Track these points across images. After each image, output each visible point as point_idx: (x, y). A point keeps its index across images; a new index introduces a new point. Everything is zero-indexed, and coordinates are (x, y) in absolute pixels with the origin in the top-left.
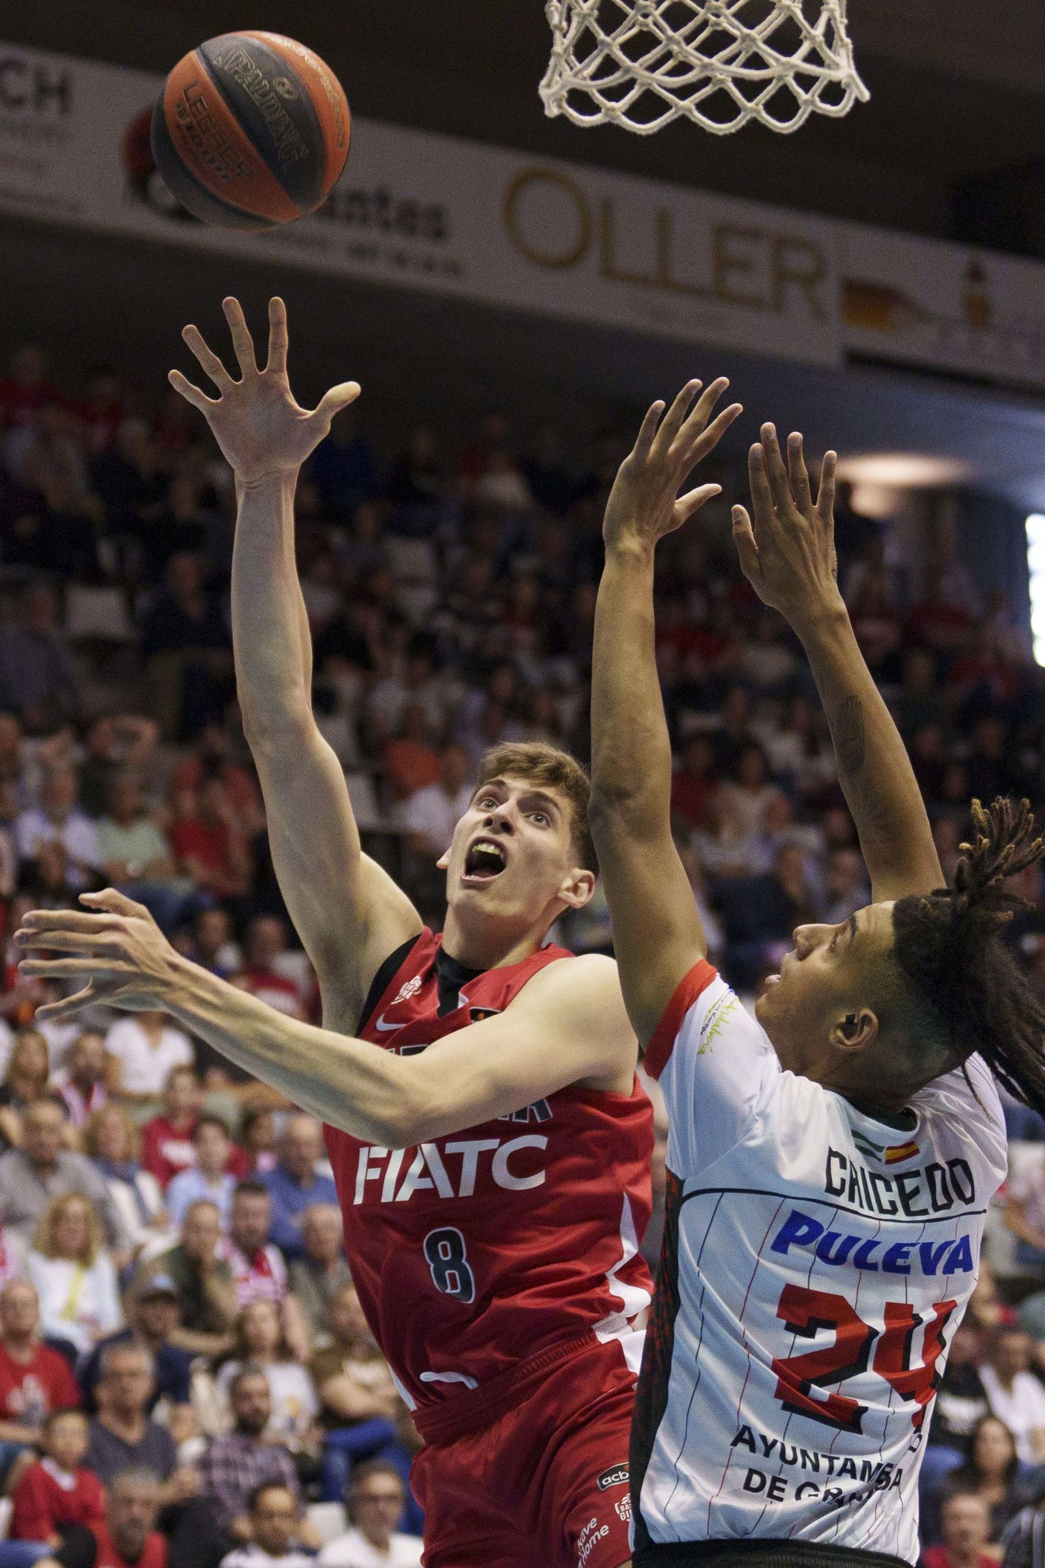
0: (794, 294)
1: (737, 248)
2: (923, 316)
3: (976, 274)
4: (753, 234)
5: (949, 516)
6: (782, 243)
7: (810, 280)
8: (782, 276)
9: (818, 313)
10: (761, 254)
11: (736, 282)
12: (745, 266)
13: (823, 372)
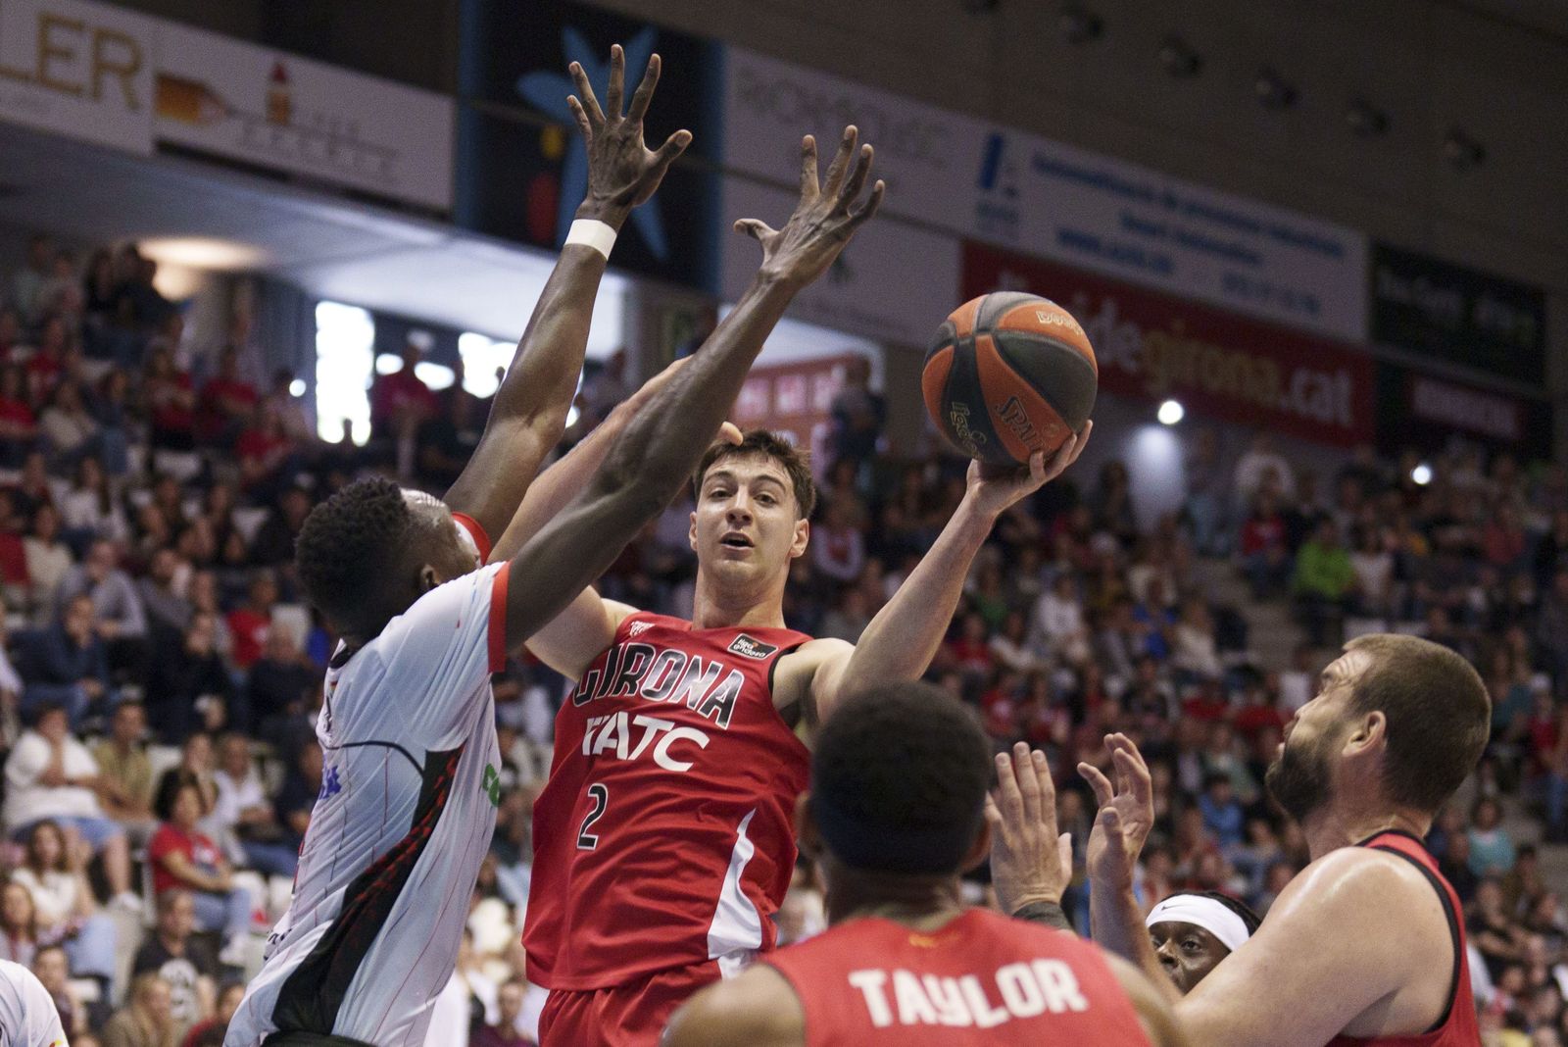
0: (112, 84)
1: (60, 38)
2: (231, 112)
3: (280, 76)
4: (78, 27)
5: (245, 299)
6: (102, 36)
7: (130, 71)
8: (100, 67)
9: (133, 105)
10: (83, 46)
11: (57, 70)
12: (67, 55)
13: (136, 158)
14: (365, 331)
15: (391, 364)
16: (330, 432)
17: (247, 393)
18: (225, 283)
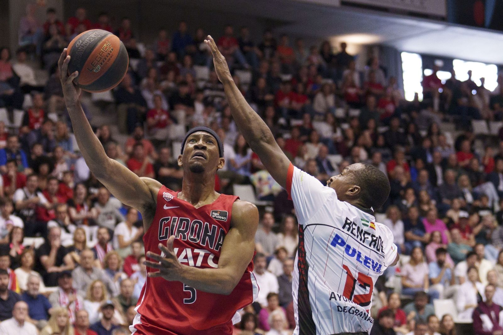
13: (333, 7)
14: (419, 61)
15: (428, 72)
16: (409, 98)
17: (379, 86)
18: (368, 48)
